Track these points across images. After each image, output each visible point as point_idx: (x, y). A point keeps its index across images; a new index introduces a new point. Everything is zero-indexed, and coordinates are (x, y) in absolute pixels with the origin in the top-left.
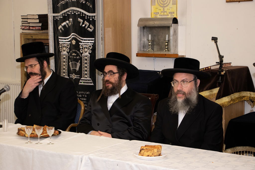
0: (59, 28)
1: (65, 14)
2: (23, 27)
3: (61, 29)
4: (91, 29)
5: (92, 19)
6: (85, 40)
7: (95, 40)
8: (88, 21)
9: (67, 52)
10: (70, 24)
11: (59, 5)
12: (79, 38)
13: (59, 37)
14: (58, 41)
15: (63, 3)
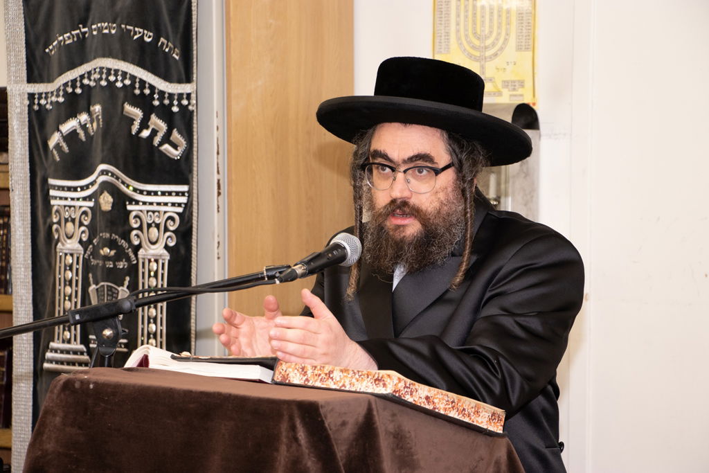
0: (52, 143)
1: (74, 87)
3: (58, 146)
4: (175, 147)
5: (180, 105)
6: (149, 193)
7: (190, 192)
8: (165, 113)
9: (81, 242)
10: (93, 128)
11: (52, 49)
12: (130, 186)
13: (52, 181)
14: (47, 198)
15: (67, 38)
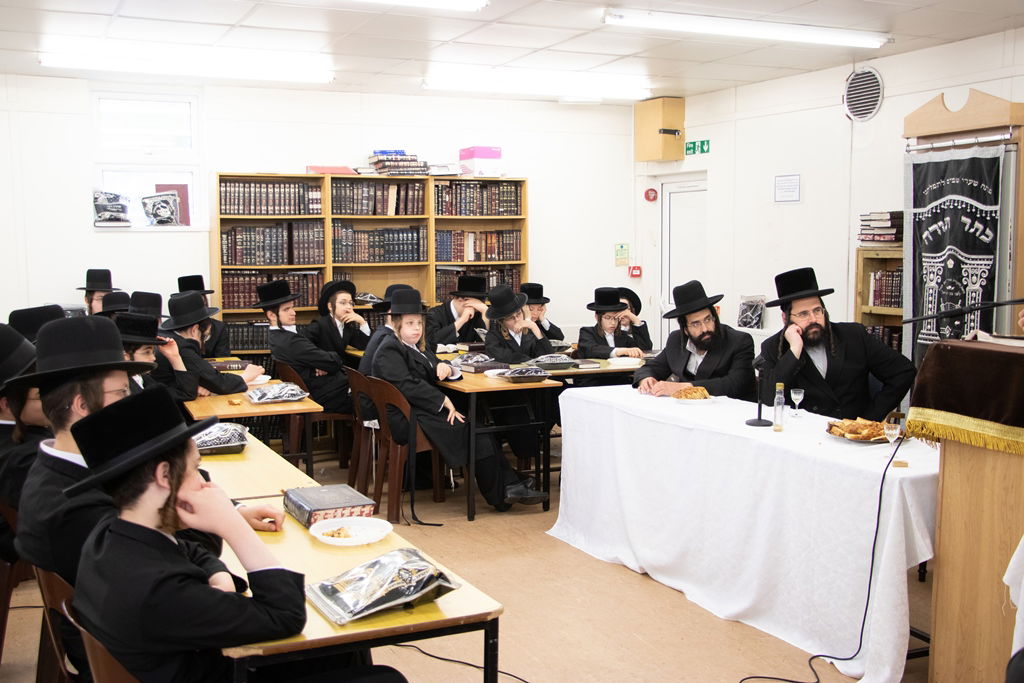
0: (924, 236)
1: (936, 209)
2: (863, 237)
3: (927, 238)
4: (987, 236)
5: (991, 216)
6: (973, 259)
7: (995, 259)
8: (983, 220)
9: (937, 283)
10: (945, 228)
11: (926, 192)
12: (962, 255)
13: (923, 254)
14: (921, 262)
15: (934, 187)
